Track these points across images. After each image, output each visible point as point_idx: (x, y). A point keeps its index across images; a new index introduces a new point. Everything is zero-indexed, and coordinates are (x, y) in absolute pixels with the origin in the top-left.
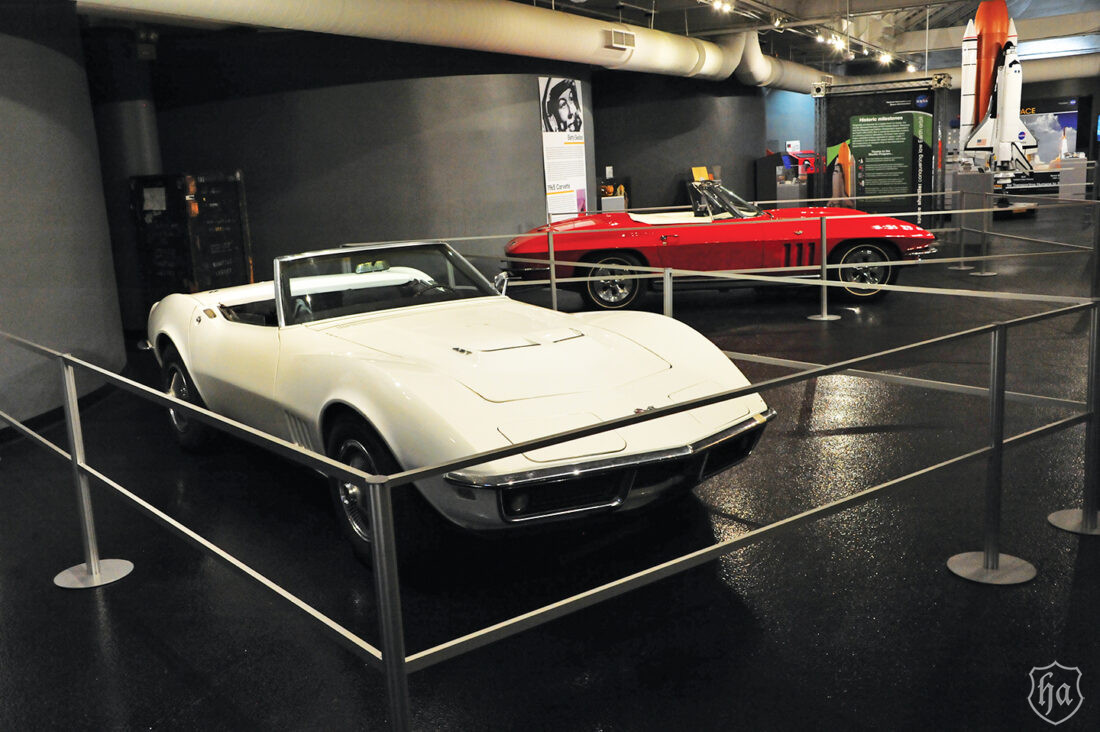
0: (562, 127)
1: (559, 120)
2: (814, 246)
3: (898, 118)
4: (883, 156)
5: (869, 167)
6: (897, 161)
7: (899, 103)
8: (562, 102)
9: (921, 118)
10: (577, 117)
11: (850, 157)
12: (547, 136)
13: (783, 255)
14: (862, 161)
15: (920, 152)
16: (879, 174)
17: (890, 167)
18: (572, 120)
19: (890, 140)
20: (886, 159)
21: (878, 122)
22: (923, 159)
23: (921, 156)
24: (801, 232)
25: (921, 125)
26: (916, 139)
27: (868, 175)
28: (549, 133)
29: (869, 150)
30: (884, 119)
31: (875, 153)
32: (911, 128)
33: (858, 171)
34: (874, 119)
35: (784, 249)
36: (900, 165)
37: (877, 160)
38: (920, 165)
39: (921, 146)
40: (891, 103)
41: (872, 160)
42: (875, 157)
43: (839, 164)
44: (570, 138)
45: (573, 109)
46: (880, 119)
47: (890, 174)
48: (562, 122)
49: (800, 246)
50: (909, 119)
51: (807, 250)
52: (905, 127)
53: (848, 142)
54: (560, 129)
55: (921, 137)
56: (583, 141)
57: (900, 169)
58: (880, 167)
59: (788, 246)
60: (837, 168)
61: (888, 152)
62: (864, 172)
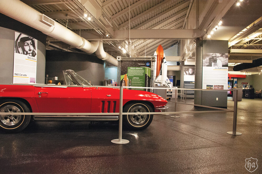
0: (25, 53)
1: (24, 50)
2: (116, 103)
3: (141, 68)
4: (137, 79)
5: (133, 82)
6: (141, 81)
7: (142, 64)
8: (26, 44)
9: (148, 69)
10: (33, 51)
11: (127, 79)
12: (16, 55)
13: (101, 107)
14: (131, 80)
15: (147, 79)
16: (135, 84)
17: (138, 82)
18: (31, 52)
19: (139, 75)
20: (138, 80)
21: (135, 69)
22: (148, 81)
23: (147, 80)
24: (110, 95)
25: (148, 71)
26: (146, 75)
27: (132, 84)
28: (18, 54)
29: (133, 77)
30: (137, 68)
31: (134, 78)
32: (145, 72)
33: (129, 83)
34: (135, 68)
35: (101, 103)
36: (142, 82)
37: (135, 80)
38: (147, 82)
39: (147, 77)
40: (139, 64)
41: (133, 80)
42: (135, 79)
43: (124, 81)
44: (28, 58)
45: (32, 48)
46: (136, 68)
47: (139, 84)
48: (25, 51)
49: (109, 102)
50: (144, 69)
51: (112, 104)
52: (143, 71)
53: (127, 74)
54: (24, 53)
55: (147, 74)
56: (36, 61)
57: (141, 83)
58: (136, 82)
59: (103, 102)
60: (123, 82)
61: (138, 78)
62: (131, 83)
